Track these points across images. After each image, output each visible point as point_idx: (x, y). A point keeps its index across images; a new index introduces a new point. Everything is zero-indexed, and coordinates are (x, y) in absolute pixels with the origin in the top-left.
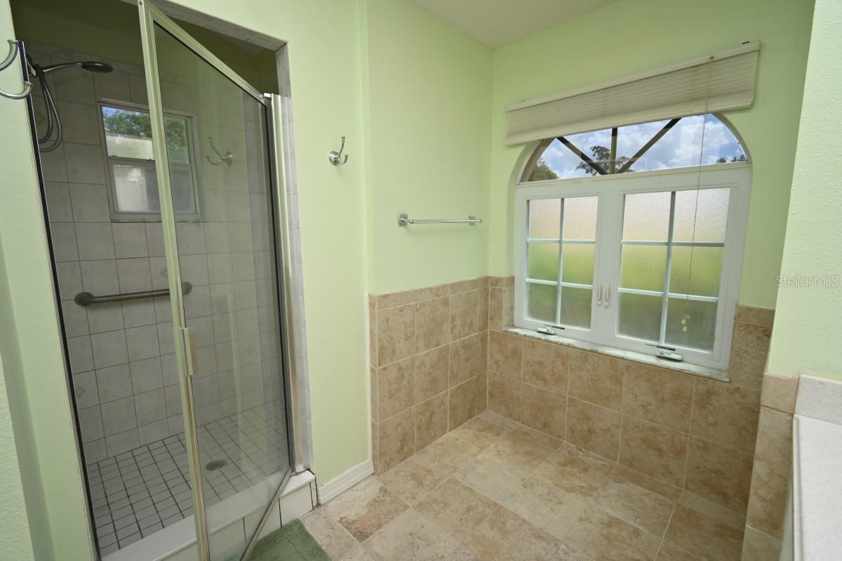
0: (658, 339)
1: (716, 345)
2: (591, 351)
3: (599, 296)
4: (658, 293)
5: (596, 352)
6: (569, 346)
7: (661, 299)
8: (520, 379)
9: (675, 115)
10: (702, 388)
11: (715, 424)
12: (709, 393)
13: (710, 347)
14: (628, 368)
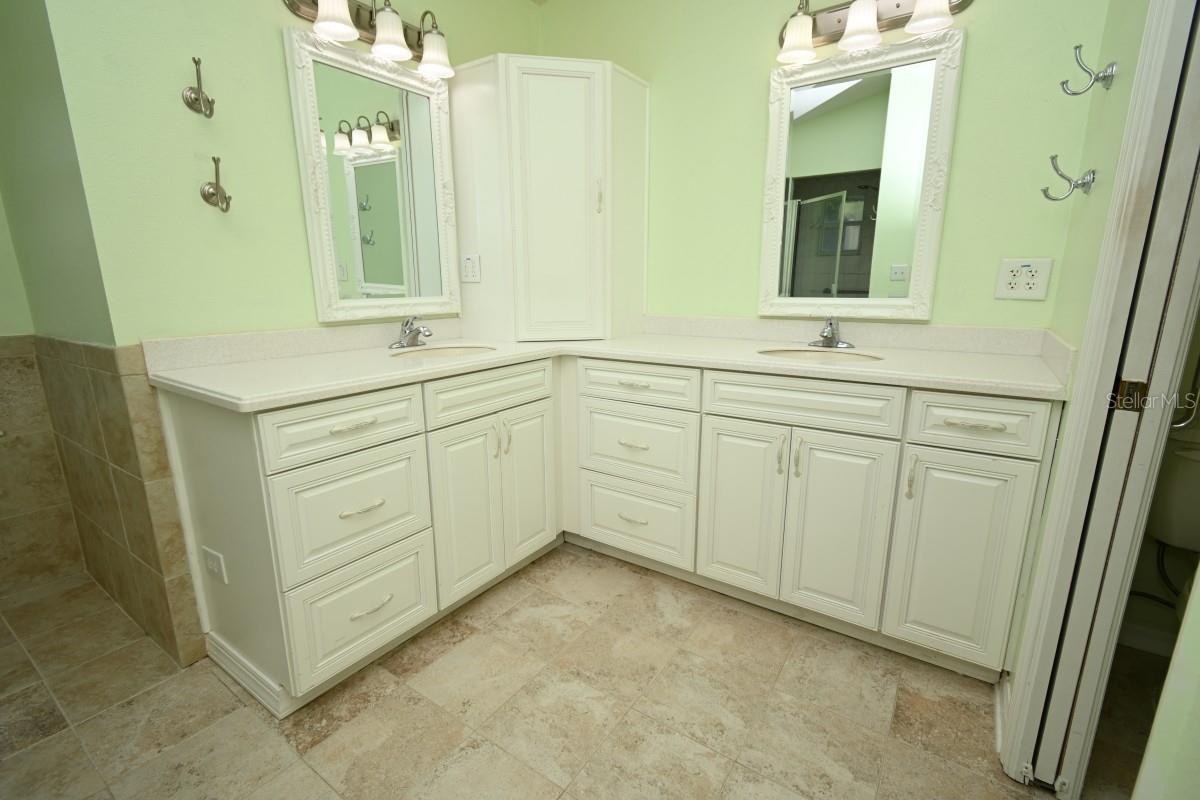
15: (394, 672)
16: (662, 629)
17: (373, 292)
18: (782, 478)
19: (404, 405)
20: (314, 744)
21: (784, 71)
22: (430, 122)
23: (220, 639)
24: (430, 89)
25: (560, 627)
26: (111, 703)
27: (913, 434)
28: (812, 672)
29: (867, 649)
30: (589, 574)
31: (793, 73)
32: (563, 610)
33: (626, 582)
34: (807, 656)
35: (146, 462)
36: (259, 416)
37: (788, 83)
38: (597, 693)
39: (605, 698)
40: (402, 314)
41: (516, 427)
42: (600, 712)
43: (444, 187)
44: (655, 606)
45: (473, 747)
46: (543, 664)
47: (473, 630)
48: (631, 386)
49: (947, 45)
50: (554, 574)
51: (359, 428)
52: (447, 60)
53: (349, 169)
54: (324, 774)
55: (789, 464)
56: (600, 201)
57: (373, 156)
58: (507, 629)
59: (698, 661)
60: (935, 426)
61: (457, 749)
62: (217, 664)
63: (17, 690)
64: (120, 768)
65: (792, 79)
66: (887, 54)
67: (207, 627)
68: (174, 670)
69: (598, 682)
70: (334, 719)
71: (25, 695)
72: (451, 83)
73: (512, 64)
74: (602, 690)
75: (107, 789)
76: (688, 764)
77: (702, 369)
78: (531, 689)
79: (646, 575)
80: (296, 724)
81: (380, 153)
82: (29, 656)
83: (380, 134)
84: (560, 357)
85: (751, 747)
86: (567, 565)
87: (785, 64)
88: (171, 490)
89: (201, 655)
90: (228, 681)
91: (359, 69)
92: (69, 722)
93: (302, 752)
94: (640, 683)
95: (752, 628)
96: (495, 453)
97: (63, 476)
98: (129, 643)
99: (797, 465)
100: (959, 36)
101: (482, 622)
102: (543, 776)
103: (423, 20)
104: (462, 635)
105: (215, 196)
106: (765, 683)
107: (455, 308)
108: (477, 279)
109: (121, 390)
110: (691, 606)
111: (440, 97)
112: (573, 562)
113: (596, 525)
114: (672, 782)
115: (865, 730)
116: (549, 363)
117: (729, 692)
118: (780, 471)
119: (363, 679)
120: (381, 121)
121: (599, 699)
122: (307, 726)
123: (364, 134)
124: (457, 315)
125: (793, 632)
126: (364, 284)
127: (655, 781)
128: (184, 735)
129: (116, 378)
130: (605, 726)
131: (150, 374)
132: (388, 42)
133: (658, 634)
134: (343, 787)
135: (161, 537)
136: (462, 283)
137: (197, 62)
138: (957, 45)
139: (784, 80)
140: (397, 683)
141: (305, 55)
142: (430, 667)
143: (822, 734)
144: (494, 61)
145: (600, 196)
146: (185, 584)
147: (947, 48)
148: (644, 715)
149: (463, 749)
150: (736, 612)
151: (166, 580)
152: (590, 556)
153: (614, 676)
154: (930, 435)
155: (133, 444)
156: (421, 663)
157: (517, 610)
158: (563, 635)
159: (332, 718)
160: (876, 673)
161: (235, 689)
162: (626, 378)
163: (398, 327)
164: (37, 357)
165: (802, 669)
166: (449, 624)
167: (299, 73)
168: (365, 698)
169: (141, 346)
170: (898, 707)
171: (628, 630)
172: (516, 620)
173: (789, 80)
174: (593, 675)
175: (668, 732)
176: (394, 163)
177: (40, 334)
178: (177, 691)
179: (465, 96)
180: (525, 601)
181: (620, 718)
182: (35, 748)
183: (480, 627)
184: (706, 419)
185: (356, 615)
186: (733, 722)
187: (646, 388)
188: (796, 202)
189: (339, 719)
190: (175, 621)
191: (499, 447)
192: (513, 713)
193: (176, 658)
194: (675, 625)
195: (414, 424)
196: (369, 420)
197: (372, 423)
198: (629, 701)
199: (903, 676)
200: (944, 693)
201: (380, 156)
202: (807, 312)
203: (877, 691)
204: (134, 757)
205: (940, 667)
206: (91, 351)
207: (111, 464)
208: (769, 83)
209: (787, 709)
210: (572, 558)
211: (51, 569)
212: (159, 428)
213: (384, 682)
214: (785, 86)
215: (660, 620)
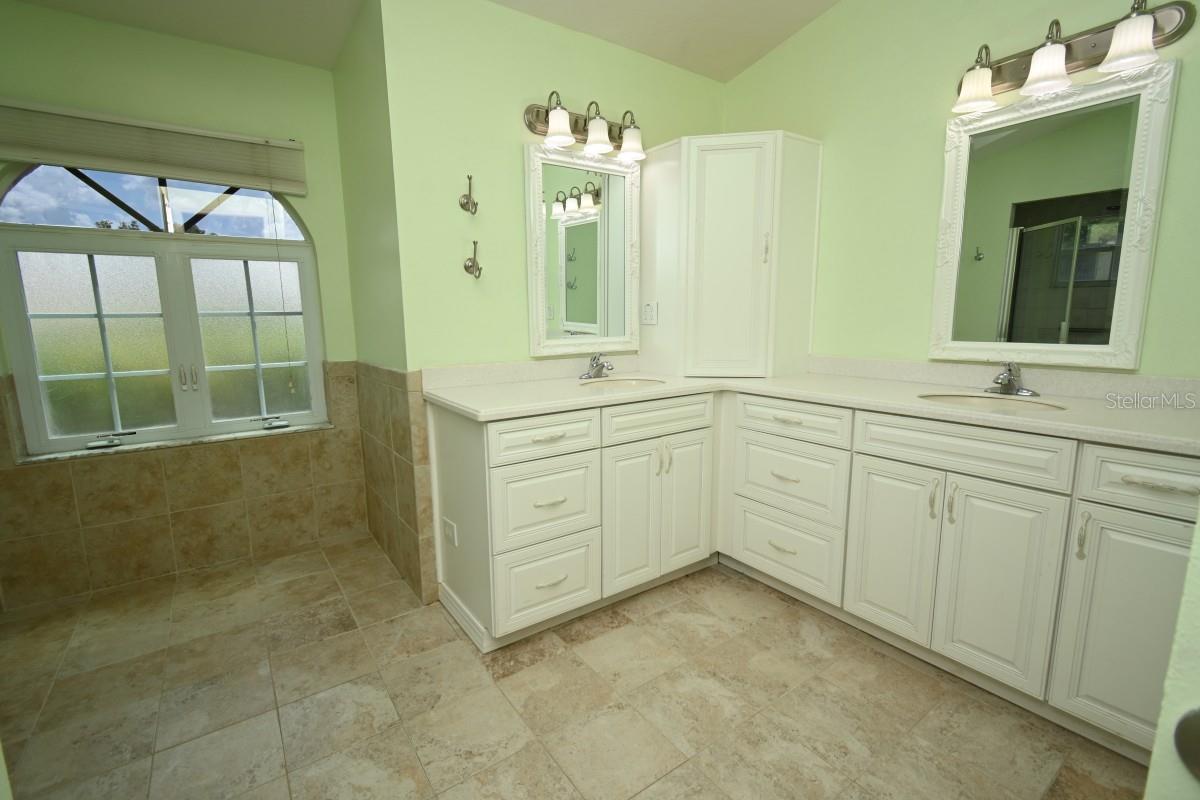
0: (260, 413)
1: (313, 403)
2: (194, 444)
3: (183, 380)
4: (251, 366)
5: (202, 443)
6: (159, 448)
7: (254, 371)
8: (77, 526)
9: (234, 184)
10: (315, 441)
11: (331, 468)
12: (322, 443)
13: (308, 407)
14: (242, 448)
15: (564, 639)
16: (801, 654)
17: (572, 329)
18: (935, 523)
19: (586, 424)
20: (504, 676)
21: (962, 121)
22: (625, 196)
23: (447, 588)
24: (626, 170)
25: (703, 633)
26: (382, 619)
27: (1085, 489)
28: (959, 727)
29: (1033, 720)
30: (737, 594)
31: (971, 122)
32: (709, 620)
33: (773, 608)
34: (957, 711)
35: (416, 452)
36: (489, 425)
37: (965, 132)
38: (730, 694)
39: (735, 699)
40: (591, 351)
41: (676, 451)
42: (729, 709)
43: (632, 246)
44: (798, 633)
45: (619, 708)
46: (684, 660)
47: (628, 621)
48: (784, 422)
49: (1154, 79)
50: (704, 589)
51: (553, 440)
52: (640, 147)
53: (562, 230)
54: (510, 699)
55: (941, 508)
56: (766, 252)
57: (581, 218)
58: (656, 625)
59: (833, 689)
60: (1112, 483)
61: (605, 707)
62: (444, 607)
63: (331, 599)
64: (386, 661)
65: (971, 127)
66: (1080, 94)
67: (440, 578)
68: (418, 606)
69: (730, 685)
70: (519, 662)
71: (335, 603)
72: (642, 164)
73: (691, 144)
74: (734, 691)
75: (378, 672)
76: (806, 770)
77: (854, 409)
78: (672, 676)
79: (794, 604)
80: (493, 660)
81: (586, 215)
82: (337, 579)
83: (587, 200)
84: (722, 392)
85: (873, 774)
86: (718, 583)
87: (961, 114)
88: (428, 474)
89: (435, 599)
90: (451, 621)
91: (574, 164)
92: (358, 624)
93: (497, 679)
94: (771, 694)
95: (899, 673)
96: (657, 471)
97: (362, 461)
98: (392, 582)
99: (951, 511)
100: (1169, 71)
101: (637, 616)
102: (673, 744)
103: (624, 118)
104: (619, 623)
105: (472, 268)
106: (901, 724)
107: (634, 346)
108: (654, 322)
109: (406, 401)
110: (835, 640)
111: (633, 176)
112: (724, 581)
113: (747, 549)
114: (787, 781)
115: (1007, 792)
116: (711, 396)
117: (860, 723)
118: (933, 516)
119: (541, 639)
120: (589, 190)
121: (730, 698)
122: (500, 663)
123: (575, 201)
124: (636, 352)
125: (945, 686)
126: (565, 323)
127: (770, 775)
128: (423, 650)
129: (405, 393)
130: (732, 720)
131: (424, 390)
132: (596, 142)
133: (796, 658)
134: (522, 710)
135: (420, 506)
136: (642, 324)
137: (470, 178)
138: (1165, 80)
139: (961, 129)
140: (566, 648)
141: (537, 162)
142: (591, 641)
143: (955, 783)
144: (680, 143)
145: (767, 248)
146: (430, 543)
147: (1154, 82)
148: (770, 721)
149: (610, 707)
150: (884, 656)
151: (420, 538)
152: (741, 578)
153: (746, 683)
154: (1104, 493)
155: (410, 439)
156: (584, 637)
157: (668, 612)
158: (706, 640)
159: (517, 661)
160: (1037, 744)
161: (456, 627)
162: (781, 414)
163: (587, 361)
164: (357, 376)
165: (948, 722)
166: (610, 612)
167: (532, 174)
168: (542, 653)
169: (420, 372)
170: (1057, 782)
171: (768, 648)
172: (665, 620)
173: (966, 128)
174: (727, 678)
175: (791, 741)
176: (596, 223)
177: (361, 361)
178: (419, 619)
179: (653, 172)
180: (676, 606)
181: (746, 718)
182: (340, 637)
183: (635, 620)
184: (856, 457)
185: (541, 585)
186: (858, 748)
187: (799, 424)
188: (1016, 231)
189: (523, 663)
190: (423, 569)
191: (661, 467)
192: (652, 691)
193: (420, 597)
194: (815, 654)
195: (593, 441)
196: (560, 434)
197: (562, 437)
198: (758, 706)
199: (1073, 756)
200: (1124, 784)
201: (586, 217)
202: (984, 357)
203: (1035, 761)
204: (394, 656)
205: (1124, 757)
206: (391, 373)
207: (395, 452)
208: (945, 134)
209: (921, 752)
210: (723, 578)
211: (349, 524)
212: (425, 429)
213: (554, 643)
214: (962, 134)
215: (801, 647)
